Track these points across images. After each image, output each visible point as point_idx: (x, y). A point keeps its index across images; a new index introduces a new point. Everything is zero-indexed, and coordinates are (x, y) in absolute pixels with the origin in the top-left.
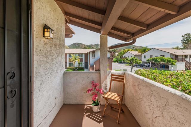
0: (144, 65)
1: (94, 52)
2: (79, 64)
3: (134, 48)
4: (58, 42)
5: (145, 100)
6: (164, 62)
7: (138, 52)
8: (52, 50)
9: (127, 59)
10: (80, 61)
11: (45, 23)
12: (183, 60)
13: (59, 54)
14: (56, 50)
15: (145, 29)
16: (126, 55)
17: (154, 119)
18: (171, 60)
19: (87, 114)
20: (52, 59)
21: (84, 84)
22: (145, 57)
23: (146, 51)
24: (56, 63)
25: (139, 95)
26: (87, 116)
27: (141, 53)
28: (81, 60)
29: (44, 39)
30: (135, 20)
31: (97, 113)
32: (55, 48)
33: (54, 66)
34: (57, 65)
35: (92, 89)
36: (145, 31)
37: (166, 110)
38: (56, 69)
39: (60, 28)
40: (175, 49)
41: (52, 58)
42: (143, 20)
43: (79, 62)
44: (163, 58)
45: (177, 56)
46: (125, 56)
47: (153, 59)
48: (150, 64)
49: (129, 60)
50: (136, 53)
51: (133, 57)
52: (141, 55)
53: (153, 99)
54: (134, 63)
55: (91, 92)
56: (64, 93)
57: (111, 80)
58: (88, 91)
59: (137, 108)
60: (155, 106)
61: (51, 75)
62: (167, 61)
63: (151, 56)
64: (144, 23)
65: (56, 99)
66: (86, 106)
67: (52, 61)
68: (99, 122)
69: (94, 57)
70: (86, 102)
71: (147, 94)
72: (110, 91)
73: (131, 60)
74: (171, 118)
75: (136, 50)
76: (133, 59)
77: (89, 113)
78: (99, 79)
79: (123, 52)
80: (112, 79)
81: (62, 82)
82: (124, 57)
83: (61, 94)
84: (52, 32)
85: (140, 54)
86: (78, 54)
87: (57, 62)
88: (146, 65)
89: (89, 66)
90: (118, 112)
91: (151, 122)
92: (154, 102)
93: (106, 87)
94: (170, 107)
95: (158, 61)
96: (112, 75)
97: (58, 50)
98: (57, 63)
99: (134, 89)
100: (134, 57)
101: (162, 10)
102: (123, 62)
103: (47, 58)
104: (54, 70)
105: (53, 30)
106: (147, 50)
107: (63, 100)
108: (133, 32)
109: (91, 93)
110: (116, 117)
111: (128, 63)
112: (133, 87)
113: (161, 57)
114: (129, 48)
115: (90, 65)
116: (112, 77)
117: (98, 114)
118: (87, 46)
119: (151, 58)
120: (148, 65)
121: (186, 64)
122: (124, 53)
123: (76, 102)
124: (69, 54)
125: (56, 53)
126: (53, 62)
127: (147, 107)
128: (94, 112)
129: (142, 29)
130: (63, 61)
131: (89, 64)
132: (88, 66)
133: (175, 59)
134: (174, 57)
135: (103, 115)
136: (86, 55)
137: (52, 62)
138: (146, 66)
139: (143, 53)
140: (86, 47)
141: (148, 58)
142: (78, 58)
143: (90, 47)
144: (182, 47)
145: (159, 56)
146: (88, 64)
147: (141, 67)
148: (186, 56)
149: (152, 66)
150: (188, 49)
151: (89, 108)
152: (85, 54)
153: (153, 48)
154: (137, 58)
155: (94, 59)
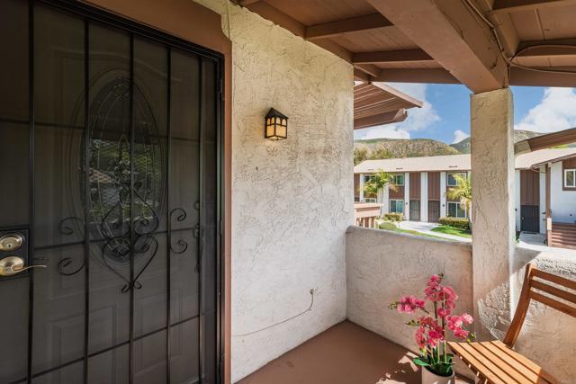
4: (320, 144)
8: (298, 167)
11: (271, 104)
13: (326, 175)
14: (311, 164)
20: (297, 191)
24: (312, 199)
29: (268, 142)
32: (308, 160)
33: (305, 208)
35: (421, 305)
38: (310, 215)
39: (330, 106)
41: (296, 185)
55: (414, 311)
58: (401, 303)
61: (291, 228)
65: (312, 293)
67: (294, 194)
80: (533, 289)
84: (283, 123)
87: (317, 196)
89: (547, 224)
93: (503, 321)
97: (322, 166)
98: (315, 199)
103: (276, 186)
105: (286, 118)
107: (343, 308)
116: (530, 283)
124: (447, 172)
125: (314, 174)
126: (300, 197)
132: (541, 222)
136: (530, 175)
152: (523, 171)
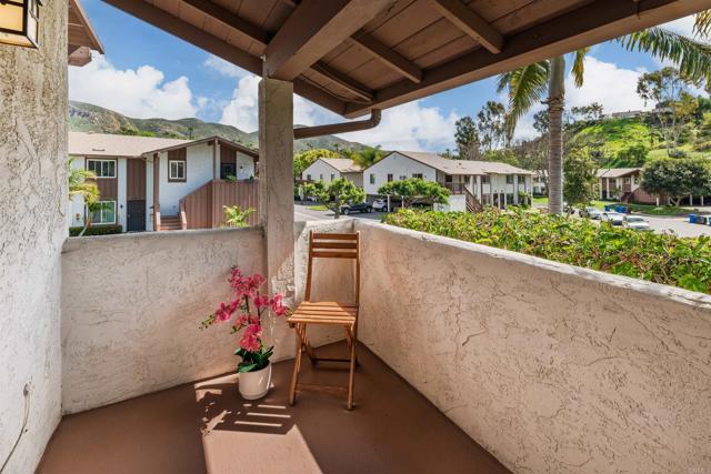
0: (371, 207)
1: (178, 154)
2: (93, 208)
3: (336, 146)
4: (38, 76)
5: (430, 299)
6: (421, 197)
7: (352, 162)
8: (14, 115)
9: (319, 186)
10: (103, 196)
12: (462, 189)
13: (43, 140)
14: (29, 113)
15: (417, 81)
16: (314, 172)
17: (461, 350)
18: (440, 189)
19: (218, 419)
20: (13, 166)
21: (188, 288)
22: (372, 181)
23: (375, 160)
24: (29, 189)
25: (410, 289)
26: (219, 427)
27: (362, 165)
28: (108, 190)
30: (391, 49)
31: (261, 400)
32: (26, 102)
33: (21, 207)
34: (34, 201)
35: (236, 304)
36: (415, 87)
37: (493, 311)
38: (28, 222)
40: (443, 156)
42: (414, 52)
43: (94, 199)
44: (420, 182)
45: (449, 178)
46: (309, 176)
47: (396, 187)
48: (386, 201)
49: (326, 187)
50: (346, 165)
51: (338, 178)
52: (362, 172)
53: (456, 291)
54: (343, 198)
55: (232, 315)
56: (64, 355)
57: (312, 254)
58: (217, 313)
59: (403, 337)
60: (463, 307)
62: (428, 192)
63: (390, 177)
64: (417, 62)
65: (26, 393)
66: (201, 388)
67: (9, 174)
68: (283, 431)
69: (180, 175)
70: (201, 369)
71: (437, 280)
72: (307, 298)
73: (333, 188)
74: (507, 326)
75: (347, 155)
76: (338, 186)
77: (225, 412)
78: (259, 256)
79: (302, 159)
80: (314, 250)
81: (56, 296)
82: (305, 178)
83: (47, 365)
84: (35, 13)
85: (358, 168)
86: (86, 157)
87: (35, 182)
88: (375, 205)
89: (154, 219)
90: (348, 371)
91: (451, 361)
92: (460, 297)
93: (290, 288)
94: (505, 299)
95: (409, 194)
96: (313, 236)
97: (40, 119)
98: (33, 188)
99: (392, 275)
100: (343, 180)
101: (473, 34)
102: (302, 198)
104: (21, 228)
105: (39, 3)
106: (378, 158)
107: (58, 399)
108: (374, 88)
109: (231, 320)
110: (341, 389)
111: (320, 201)
112: (387, 268)
113: (415, 179)
114: (323, 145)
115: (158, 215)
116: (313, 245)
117: (267, 401)
118: (137, 122)
119: (391, 184)
120: (381, 206)
121: (467, 200)
122: (307, 165)
123: (142, 383)
125: (32, 134)
126: (15, 183)
127: (440, 321)
128: (249, 401)
129: (409, 79)
130: (59, 182)
131: (155, 207)
132: (148, 216)
133: (447, 187)
134: (443, 181)
135: (292, 397)
136: (137, 165)
137: (13, 183)
138: (377, 209)
139: (368, 167)
140: (127, 127)
141: (382, 182)
142: (89, 180)
143: (152, 127)
144: (457, 154)
145: (410, 176)
146: (149, 211)
147: (362, 212)
148: (467, 178)
149: (392, 210)
150: (468, 159)
151: (219, 392)
152: (130, 160)
153: (392, 153)
154: (352, 182)
155: (179, 184)
